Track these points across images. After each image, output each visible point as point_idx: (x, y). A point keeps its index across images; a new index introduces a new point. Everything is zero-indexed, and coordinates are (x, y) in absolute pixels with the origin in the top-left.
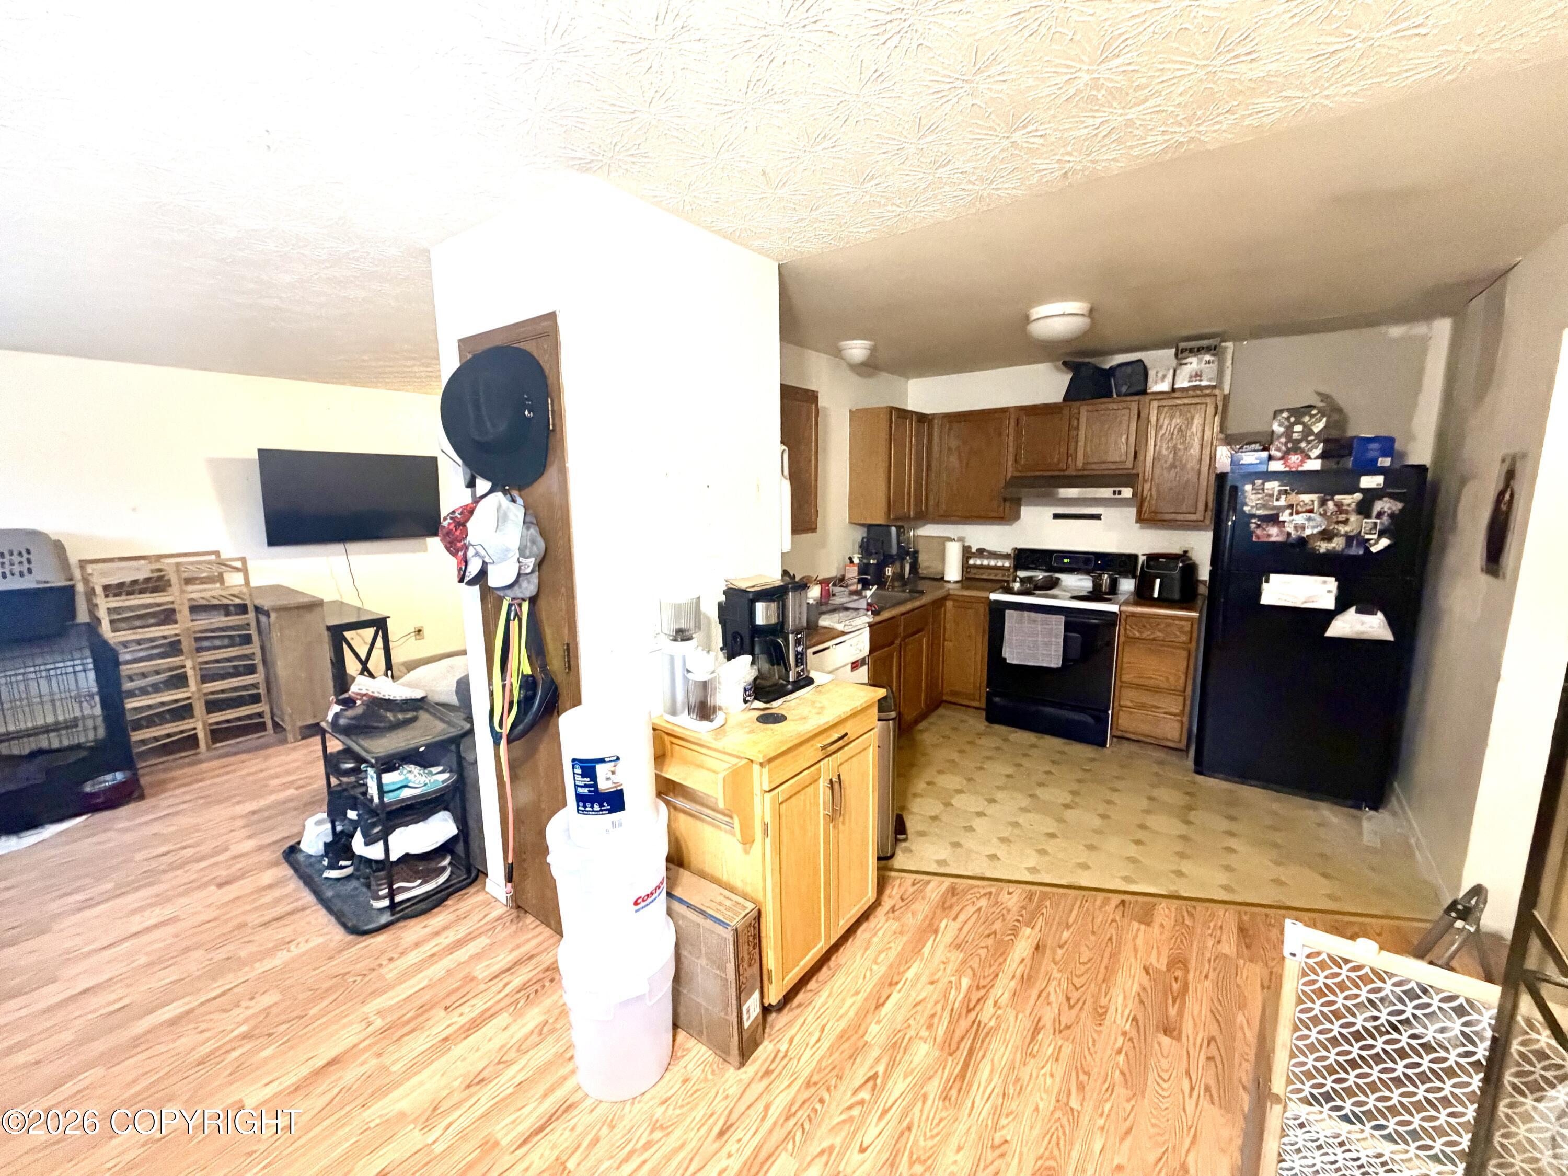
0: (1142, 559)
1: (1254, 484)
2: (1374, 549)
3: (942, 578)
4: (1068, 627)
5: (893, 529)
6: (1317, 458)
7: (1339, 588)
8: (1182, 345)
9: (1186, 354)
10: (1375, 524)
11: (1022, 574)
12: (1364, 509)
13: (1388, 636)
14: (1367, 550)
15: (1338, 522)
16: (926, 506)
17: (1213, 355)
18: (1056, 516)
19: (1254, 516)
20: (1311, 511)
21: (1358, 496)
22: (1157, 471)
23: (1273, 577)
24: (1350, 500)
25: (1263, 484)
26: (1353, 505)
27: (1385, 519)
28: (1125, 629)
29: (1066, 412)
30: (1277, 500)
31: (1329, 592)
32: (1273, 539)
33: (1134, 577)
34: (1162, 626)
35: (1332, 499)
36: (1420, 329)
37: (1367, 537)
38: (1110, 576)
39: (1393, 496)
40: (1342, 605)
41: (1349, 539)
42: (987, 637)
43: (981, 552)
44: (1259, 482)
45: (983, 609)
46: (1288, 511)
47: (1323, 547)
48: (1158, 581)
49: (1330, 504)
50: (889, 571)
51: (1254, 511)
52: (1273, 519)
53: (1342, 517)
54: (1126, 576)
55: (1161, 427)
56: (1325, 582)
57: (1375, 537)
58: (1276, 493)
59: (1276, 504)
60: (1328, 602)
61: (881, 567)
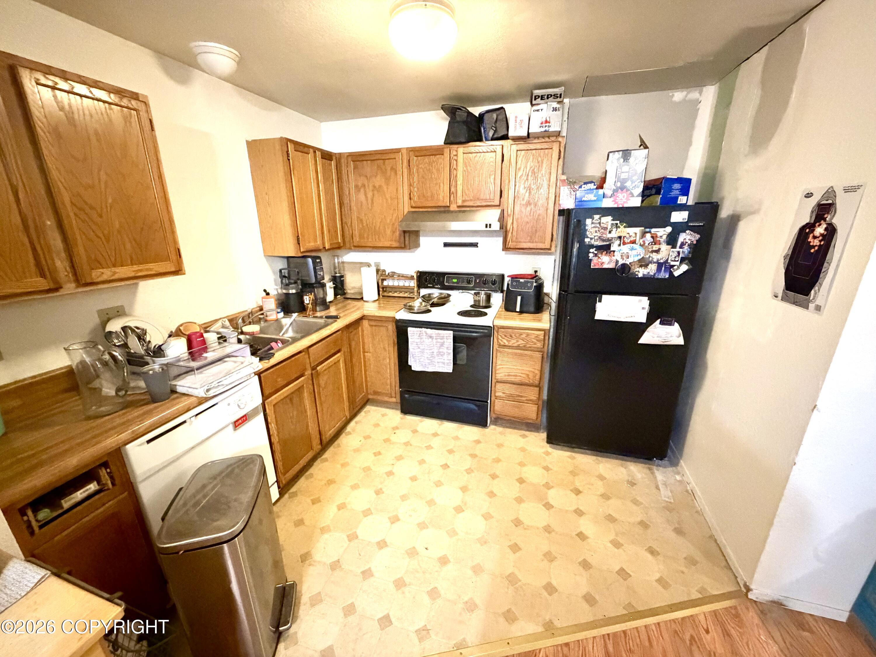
0: (507, 280)
1: (593, 219)
2: (677, 274)
3: (362, 298)
4: (456, 340)
5: (310, 260)
6: (638, 196)
7: (650, 305)
8: (537, 92)
9: (539, 101)
10: (679, 253)
11: (424, 292)
12: (672, 241)
13: (681, 341)
14: (671, 274)
15: (653, 252)
16: (343, 236)
17: (559, 102)
18: (446, 245)
19: (592, 246)
20: (634, 242)
21: (669, 229)
22: (517, 208)
23: (604, 297)
24: (663, 232)
25: (600, 219)
26: (665, 237)
27: (686, 249)
28: (498, 339)
29: (447, 151)
30: (610, 232)
31: (643, 308)
32: (606, 266)
33: (502, 291)
34: (524, 336)
35: (650, 232)
36: (694, 95)
37: (672, 263)
38: (486, 294)
39: (693, 229)
40: (651, 319)
41: (660, 265)
42: (396, 348)
43: (392, 275)
44: (597, 217)
45: (391, 327)
46: (618, 242)
47: (641, 272)
48: (519, 298)
49: (648, 236)
50: (307, 299)
51: (593, 242)
52: (606, 249)
53: (655, 248)
54: (495, 291)
55: (519, 169)
56: (640, 301)
57: (678, 263)
58: (609, 227)
59: (609, 236)
60: (642, 318)
61: (300, 296)
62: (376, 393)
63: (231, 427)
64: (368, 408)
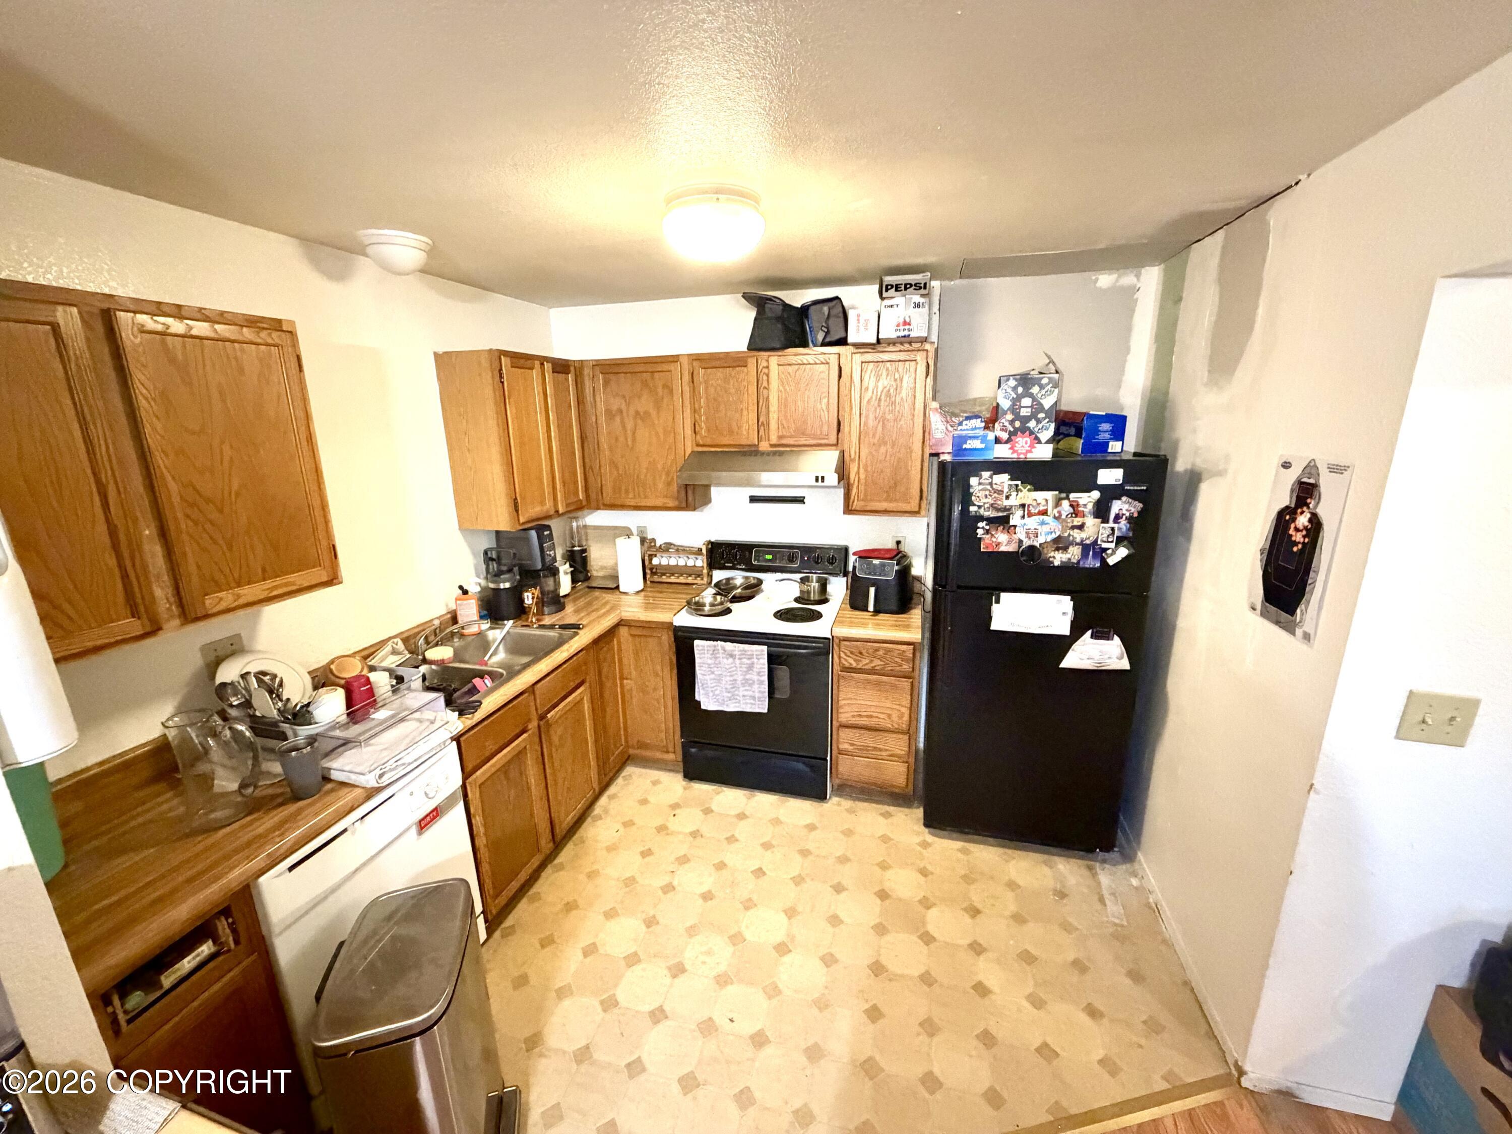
0: (852, 559)
1: (981, 477)
2: (1112, 561)
3: (618, 587)
4: (773, 660)
5: (533, 533)
6: (1048, 442)
7: (1075, 608)
8: (889, 279)
9: (892, 292)
10: (1113, 529)
11: (719, 575)
12: (1101, 511)
13: (1125, 664)
14: (1104, 561)
15: (1073, 528)
16: (586, 489)
17: (922, 296)
18: (754, 499)
19: (981, 518)
20: (1044, 513)
21: (1096, 495)
22: (864, 452)
23: (1004, 595)
24: (1088, 499)
25: (991, 477)
26: (1090, 506)
27: (1123, 523)
28: (840, 657)
29: (752, 362)
30: (1007, 497)
31: (1064, 613)
32: (1003, 548)
33: (845, 574)
34: (881, 653)
35: (1067, 498)
36: (1129, 279)
37: (1104, 545)
38: (819, 580)
39: (1133, 495)
40: (1077, 630)
41: (1087, 548)
42: (675, 671)
43: (667, 548)
44: (986, 474)
45: (667, 639)
46: (1020, 513)
47: (1058, 558)
48: (872, 590)
49: (1065, 504)
50: (529, 598)
51: (982, 511)
52: (1002, 521)
53: (1077, 521)
54: (836, 575)
55: (867, 389)
56: (1059, 602)
57: (1112, 545)
58: (1006, 490)
59: (1006, 503)
60: (1064, 629)
61: (517, 592)
62: (642, 745)
63: (414, 830)
64: (630, 770)
